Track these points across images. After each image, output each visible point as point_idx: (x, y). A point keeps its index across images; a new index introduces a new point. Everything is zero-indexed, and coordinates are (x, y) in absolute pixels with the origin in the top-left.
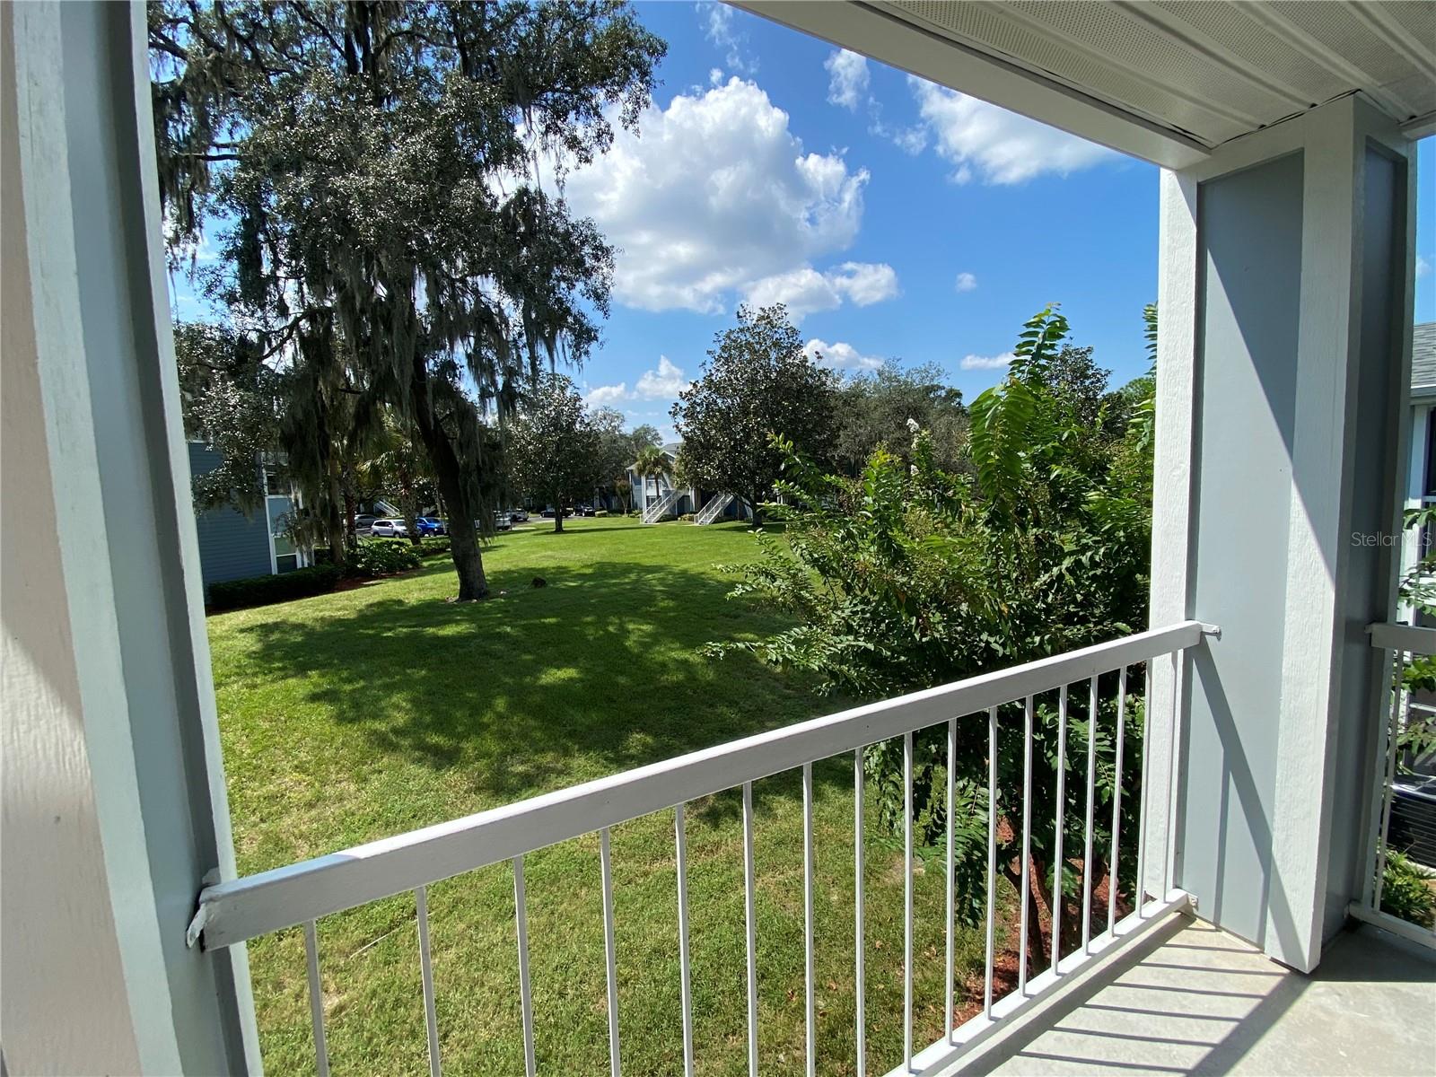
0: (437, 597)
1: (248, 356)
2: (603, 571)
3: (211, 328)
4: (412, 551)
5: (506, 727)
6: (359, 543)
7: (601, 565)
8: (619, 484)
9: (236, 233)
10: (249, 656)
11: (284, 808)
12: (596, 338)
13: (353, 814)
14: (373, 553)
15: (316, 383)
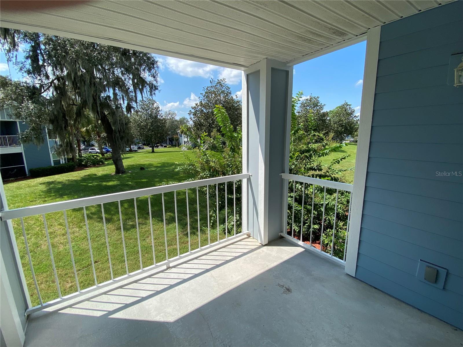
0: (108, 173)
1: (36, 92)
2: (164, 165)
3: (22, 82)
4: (101, 158)
5: (127, 212)
6: (83, 155)
7: (164, 163)
8: (175, 137)
9: (30, 50)
10: (42, 192)
11: (55, 236)
12: (157, 89)
13: (77, 237)
14: (88, 159)
15: (61, 102)
